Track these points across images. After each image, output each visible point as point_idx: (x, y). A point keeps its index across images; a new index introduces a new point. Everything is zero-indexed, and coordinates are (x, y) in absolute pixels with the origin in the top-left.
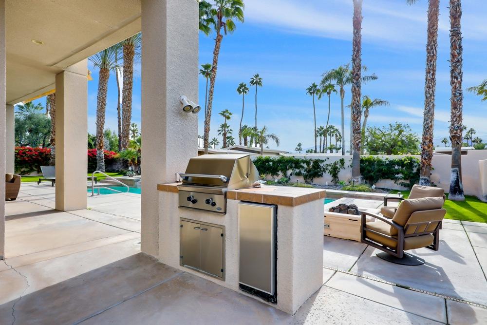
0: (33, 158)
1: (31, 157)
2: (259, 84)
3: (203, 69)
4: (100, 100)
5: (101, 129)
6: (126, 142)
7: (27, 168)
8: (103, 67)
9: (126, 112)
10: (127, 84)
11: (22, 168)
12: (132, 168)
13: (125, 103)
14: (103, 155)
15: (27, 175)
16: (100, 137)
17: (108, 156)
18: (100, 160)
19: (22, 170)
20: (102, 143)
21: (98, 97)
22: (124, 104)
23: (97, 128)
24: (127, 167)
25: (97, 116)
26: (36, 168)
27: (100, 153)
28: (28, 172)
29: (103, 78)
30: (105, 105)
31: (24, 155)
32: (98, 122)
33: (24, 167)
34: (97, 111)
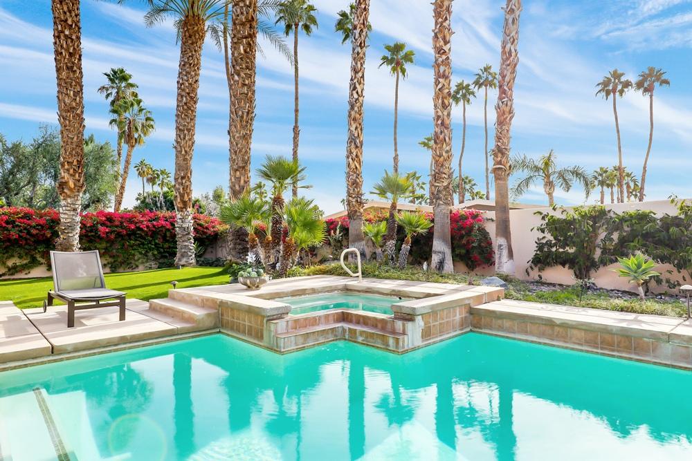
0: (33, 236)
1: (29, 233)
2: (491, 86)
3: (389, 55)
4: (183, 90)
5: (185, 160)
6: (242, 182)
7: (20, 257)
8: (191, 13)
9: (240, 101)
10: (243, 24)
11: (8, 258)
12: (257, 255)
13: (239, 75)
14: (189, 223)
15: (22, 275)
16: (183, 178)
17: (207, 228)
18: (184, 235)
19: (10, 263)
20: (188, 195)
21: (178, 82)
22: (236, 78)
23: (177, 157)
24: (245, 251)
25: (177, 128)
26: (43, 257)
27: (183, 219)
28: (24, 268)
29: (190, 37)
30: (195, 103)
31: (10, 226)
32: (177, 142)
33: (13, 256)
34: (177, 116)
